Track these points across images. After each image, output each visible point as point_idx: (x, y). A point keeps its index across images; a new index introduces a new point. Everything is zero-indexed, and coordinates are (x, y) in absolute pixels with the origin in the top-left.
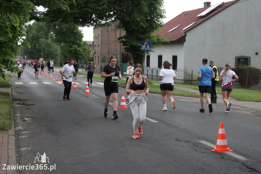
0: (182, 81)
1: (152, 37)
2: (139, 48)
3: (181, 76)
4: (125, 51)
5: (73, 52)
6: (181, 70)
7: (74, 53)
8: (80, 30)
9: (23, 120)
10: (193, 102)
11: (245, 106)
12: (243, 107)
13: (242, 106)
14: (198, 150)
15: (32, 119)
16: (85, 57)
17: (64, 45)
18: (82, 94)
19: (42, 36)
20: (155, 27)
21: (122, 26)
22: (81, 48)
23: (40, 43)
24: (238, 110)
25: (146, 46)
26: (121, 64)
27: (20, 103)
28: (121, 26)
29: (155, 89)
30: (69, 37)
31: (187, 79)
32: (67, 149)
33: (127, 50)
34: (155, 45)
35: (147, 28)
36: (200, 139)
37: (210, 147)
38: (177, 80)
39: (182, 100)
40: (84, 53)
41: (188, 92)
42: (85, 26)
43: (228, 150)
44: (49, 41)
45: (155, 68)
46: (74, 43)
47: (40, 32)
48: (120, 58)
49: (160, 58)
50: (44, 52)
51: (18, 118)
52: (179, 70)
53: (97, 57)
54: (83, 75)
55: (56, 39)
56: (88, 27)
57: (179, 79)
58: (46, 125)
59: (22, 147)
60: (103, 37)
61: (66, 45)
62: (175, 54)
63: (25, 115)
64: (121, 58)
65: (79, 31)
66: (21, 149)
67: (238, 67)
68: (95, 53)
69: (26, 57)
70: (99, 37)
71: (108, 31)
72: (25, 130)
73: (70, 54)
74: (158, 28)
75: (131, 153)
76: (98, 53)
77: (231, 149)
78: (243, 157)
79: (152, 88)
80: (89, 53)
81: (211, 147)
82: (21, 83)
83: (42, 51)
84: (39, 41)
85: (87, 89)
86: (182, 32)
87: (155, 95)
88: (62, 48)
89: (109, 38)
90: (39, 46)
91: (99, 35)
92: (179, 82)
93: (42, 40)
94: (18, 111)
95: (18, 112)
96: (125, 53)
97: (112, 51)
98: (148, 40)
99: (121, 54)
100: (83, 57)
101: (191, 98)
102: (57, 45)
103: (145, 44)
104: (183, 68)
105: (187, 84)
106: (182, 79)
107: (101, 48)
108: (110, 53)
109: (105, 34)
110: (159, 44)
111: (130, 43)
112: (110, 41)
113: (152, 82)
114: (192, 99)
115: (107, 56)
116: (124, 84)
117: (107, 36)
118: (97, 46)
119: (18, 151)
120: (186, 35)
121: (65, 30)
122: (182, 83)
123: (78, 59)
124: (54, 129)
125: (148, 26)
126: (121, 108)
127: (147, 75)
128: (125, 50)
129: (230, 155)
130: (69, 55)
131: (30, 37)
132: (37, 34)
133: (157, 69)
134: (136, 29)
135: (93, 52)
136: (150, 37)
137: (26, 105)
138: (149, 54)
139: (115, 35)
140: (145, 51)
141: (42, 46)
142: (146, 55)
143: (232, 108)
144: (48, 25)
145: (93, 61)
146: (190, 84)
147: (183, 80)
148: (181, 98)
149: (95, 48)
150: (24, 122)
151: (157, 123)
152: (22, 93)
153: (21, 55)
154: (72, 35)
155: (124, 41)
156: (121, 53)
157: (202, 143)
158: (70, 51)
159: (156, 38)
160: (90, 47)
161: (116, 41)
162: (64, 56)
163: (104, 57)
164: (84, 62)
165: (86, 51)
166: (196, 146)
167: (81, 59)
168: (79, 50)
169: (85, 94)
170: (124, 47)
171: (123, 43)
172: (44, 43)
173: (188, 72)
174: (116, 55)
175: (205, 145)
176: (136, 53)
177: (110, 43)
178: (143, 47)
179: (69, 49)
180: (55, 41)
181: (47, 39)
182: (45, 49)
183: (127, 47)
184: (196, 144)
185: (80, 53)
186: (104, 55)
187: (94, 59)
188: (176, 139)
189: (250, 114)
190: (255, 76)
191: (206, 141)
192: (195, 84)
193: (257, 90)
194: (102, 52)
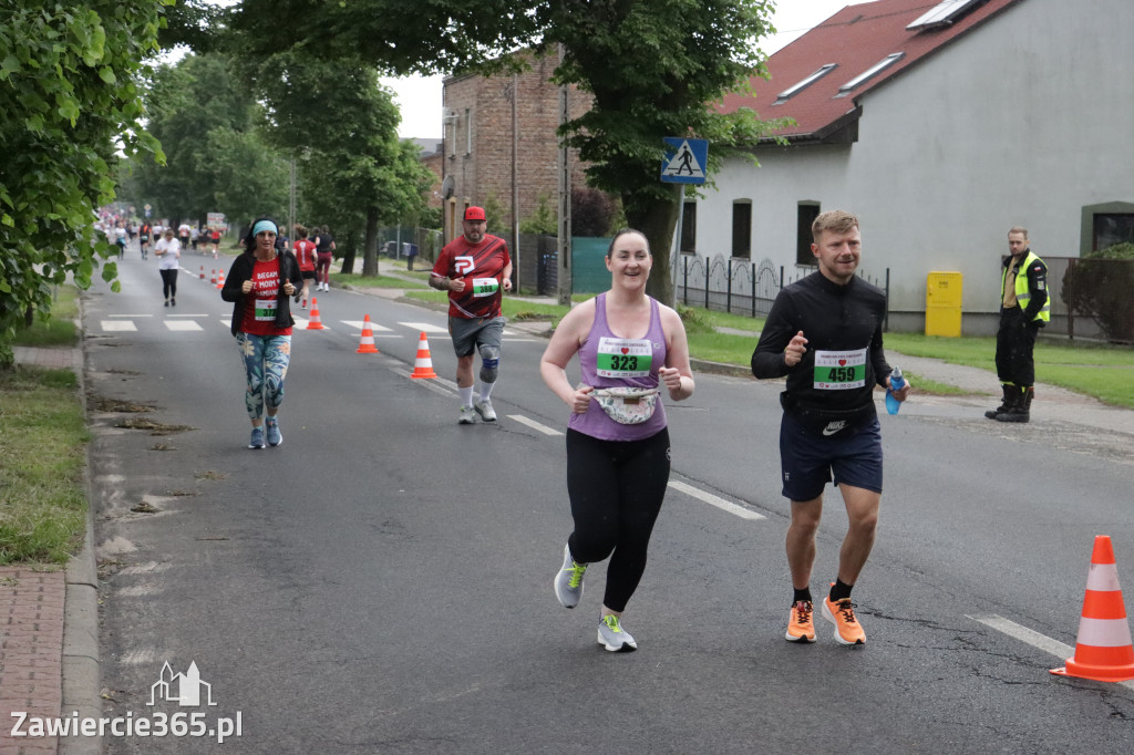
1: (712, 118)
2: (655, 169)
5: (357, 186)
7: (359, 193)
8: (385, 89)
9: (138, 506)
14: (987, 669)
15: (175, 498)
16: (409, 210)
17: (316, 154)
18: (399, 376)
19: (217, 117)
20: (725, 73)
21: (578, 70)
22: (391, 169)
23: (210, 149)
25: (686, 162)
26: (569, 240)
27: (124, 420)
28: (570, 69)
29: (727, 352)
30: (339, 121)
32: (345, 662)
33: (601, 177)
34: (724, 156)
35: (689, 76)
36: (982, 610)
37: (1039, 653)
40: (403, 189)
42: (413, 72)
44: (251, 137)
45: (719, 259)
46: (359, 146)
47: (209, 98)
48: (565, 214)
49: (742, 212)
50: (227, 186)
51: (116, 494)
54: (401, 287)
55: (279, 129)
56: (424, 75)
58: (241, 531)
59: (131, 649)
60: (485, 121)
61: (324, 155)
62: (810, 196)
63: (147, 478)
64: (569, 215)
65: (378, 92)
66: (127, 660)
67: (1095, 253)
68: (450, 193)
69: (148, 207)
70: (467, 122)
71: (509, 97)
72: (145, 557)
73: (342, 195)
74: (738, 78)
76: (464, 191)
79: (712, 351)
80: (425, 193)
81: (1046, 652)
82: (128, 326)
83: (218, 182)
84: (207, 139)
85: (421, 354)
86: (840, 95)
88: (305, 171)
89: (513, 123)
90: (204, 160)
91: (467, 111)
93: (221, 134)
94: (115, 459)
95: (114, 466)
96: (581, 194)
97: (526, 182)
98: (694, 134)
99: (569, 196)
100: (399, 209)
102: (286, 156)
103: (681, 151)
107: (477, 171)
108: (519, 193)
109: (495, 110)
110: (744, 154)
111: (615, 146)
112: (517, 138)
115: (503, 204)
117: (502, 114)
118: (461, 160)
119: (111, 673)
120: (859, 112)
121: (320, 88)
123: (377, 219)
124: (279, 554)
125: (694, 72)
127: (686, 287)
128: (591, 177)
130: (338, 203)
131: (167, 124)
132: (195, 107)
133: (730, 262)
134: (644, 81)
135: (444, 185)
136: (705, 119)
137: (151, 431)
139: (541, 111)
140: (680, 185)
141: (218, 162)
142: (684, 198)
143: (1093, 443)
144: (247, 69)
145: (441, 224)
149: (448, 169)
150: (140, 514)
151: (759, 520)
152: (130, 373)
153: (130, 200)
154: (351, 112)
155: (586, 140)
156: (569, 190)
157: (994, 631)
158: (344, 184)
159: (730, 124)
160: (428, 166)
161: (542, 139)
162: (317, 202)
163: (490, 210)
164: (402, 232)
165: (414, 184)
166: (971, 646)
167: (388, 219)
168: (379, 180)
169: (415, 380)
170: (587, 167)
171: (579, 149)
172: (226, 146)
173: (869, 277)
174: (543, 201)
175: (1011, 638)
176: (639, 191)
177: (516, 148)
178: (673, 167)
179: (337, 175)
180: (274, 141)
181: (241, 131)
182: (231, 173)
183: (598, 164)
184: (969, 636)
185: (385, 193)
186: (490, 201)
187: (444, 219)
188: (868, 610)
191: (1015, 620)
192: (899, 332)
194: (482, 186)
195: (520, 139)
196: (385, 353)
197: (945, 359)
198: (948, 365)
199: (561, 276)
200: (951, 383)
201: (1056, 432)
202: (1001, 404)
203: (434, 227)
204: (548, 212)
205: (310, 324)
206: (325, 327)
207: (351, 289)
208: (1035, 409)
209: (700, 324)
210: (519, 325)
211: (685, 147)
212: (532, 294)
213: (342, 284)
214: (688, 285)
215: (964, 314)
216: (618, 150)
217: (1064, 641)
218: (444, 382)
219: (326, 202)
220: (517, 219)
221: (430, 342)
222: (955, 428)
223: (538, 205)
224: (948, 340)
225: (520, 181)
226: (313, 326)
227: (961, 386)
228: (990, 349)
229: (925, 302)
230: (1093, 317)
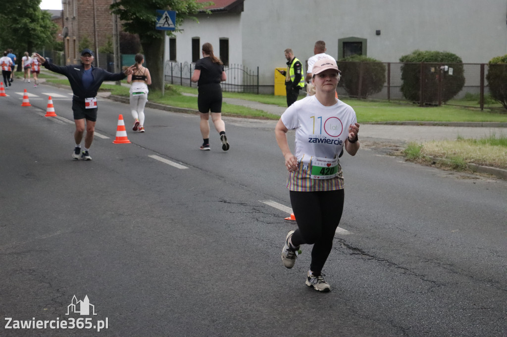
0: (239, 87)
1: (177, 2)
2: (153, 24)
3: (236, 78)
4: (126, 30)
5: (22, 32)
6: (236, 67)
7: (23, 35)
10: (257, 128)
14: (262, 219)
16: (47, 42)
18: (39, 116)
22: (38, 24)
25: (167, 21)
26: (119, 56)
29: (186, 103)
31: (249, 84)
33: (129, 28)
34: (184, 18)
36: (266, 198)
37: (282, 212)
38: (230, 86)
39: (237, 124)
40: (43, 32)
41: (250, 108)
45: (186, 64)
46: (23, 13)
48: (117, 44)
49: (196, 42)
52: (233, 67)
53: (71, 43)
54: (44, 78)
57: (233, 83)
60: (81, 2)
61: (6, 17)
62: (224, 35)
64: (119, 45)
67: (343, 59)
68: (66, 35)
70: (73, 3)
73: (15, 36)
75: (132, 228)
76: (73, 33)
78: (343, 228)
79: (179, 103)
80: (54, 35)
81: (285, 213)
85: (49, 106)
87: (185, 115)
89: (94, 3)
92: (233, 90)
96: (126, 35)
97: (101, 30)
98: (170, 8)
99: (119, 37)
100: (42, 42)
101: (255, 120)
103: (164, 16)
104: (240, 63)
105: (249, 93)
106: (240, 84)
107: (79, 25)
108: (98, 35)
110: (192, 17)
111: (135, 14)
112: (95, 10)
113: (180, 90)
114: (255, 122)
115: (91, 40)
118: (71, 20)
122: (238, 92)
123: (32, 46)
126: (116, 142)
127: (172, 77)
128: (126, 28)
130: (13, 39)
133: (191, 65)
135: (63, 31)
136: (174, 2)
138: (173, 36)
140: (164, 31)
142: (168, 37)
145: (63, 49)
146: (254, 93)
147: (241, 86)
149: (65, 24)
151: (186, 169)
155: (122, 11)
156: (118, 33)
157: (268, 206)
158: (15, 31)
159: (186, 4)
161: (107, 10)
163: (85, 42)
164: (45, 53)
165: (49, 31)
166: (258, 211)
167: (37, 47)
168: (32, 29)
169: (47, 117)
170: (123, 23)
171: (120, 15)
173: (250, 71)
174: (109, 38)
175: (274, 208)
176: (146, 34)
177: (96, 14)
178: (161, 23)
179: (12, 26)
183: (128, 22)
184: (258, 208)
185: (35, 35)
186: (85, 39)
187: (64, 46)
188: (221, 200)
189: (363, 147)
190: (374, 77)
191: (277, 202)
192: (264, 94)
193: (379, 101)
194: (81, 31)
195: (97, 10)
196: (34, 106)
198: (279, 107)
203: (61, 50)
204: (112, 43)
206: (7, 95)
209: (175, 91)
211: (166, 14)
213: (17, 77)
214: (173, 75)
216: (136, 16)
218: (60, 118)
219: (8, 39)
220: (97, 47)
221: (53, 101)
223: (107, 40)
224: (283, 97)
225: (98, 29)
226: (2, 95)
229: (274, 81)
230: (343, 86)
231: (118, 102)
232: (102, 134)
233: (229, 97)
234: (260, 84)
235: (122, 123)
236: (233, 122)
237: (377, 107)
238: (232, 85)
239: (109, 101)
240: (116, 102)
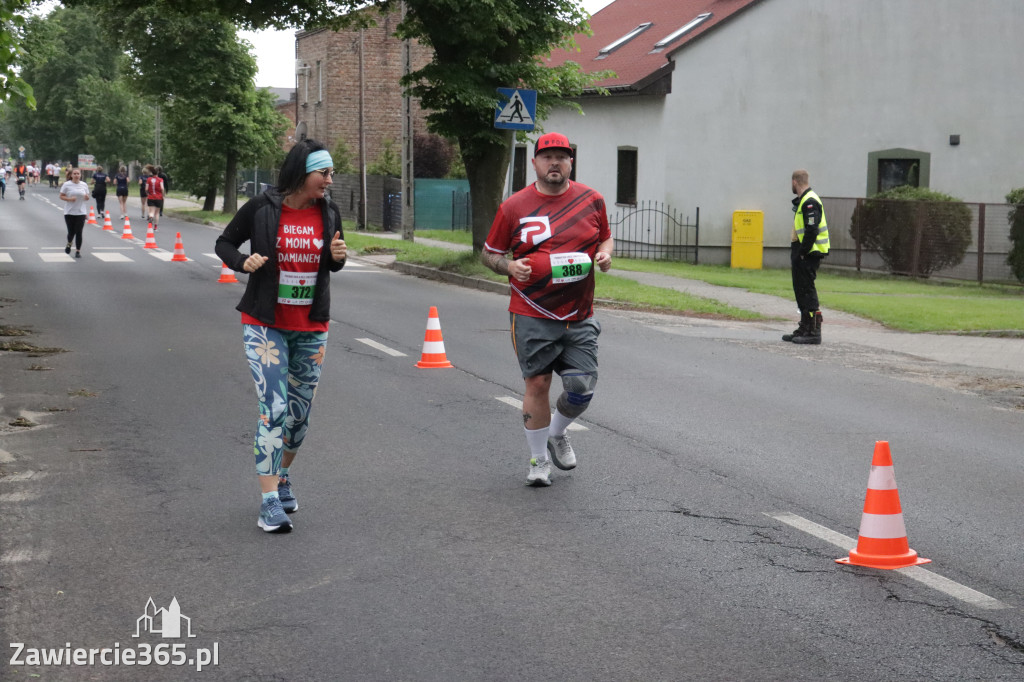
0: (658, 249)
1: (540, 70)
2: (489, 117)
3: (652, 229)
4: (431, 130)
5: (217, 131)
6: (653, 207)
7: (218, 137)
8: (243, 41)
9: (15, 420)
10: (713, 339)
11: (927, 355)
12: (918, 358)
13: (911, 356)
14: (781, 560)
15: (51, 414)
16: (265, 153)
17: (179, 101)
19: (86, 66)
20: (552, 30)
21: (419, 26)
22: (248, 116)
23: (80, 95)
24: (903, 371)
25: (517, 110)
26: (411, 181)
27: (1, 343)
28: (412, 25)
30: (200, 70)
31: (677, 243)
32: (209, 558)
33: (439, 123)
34: (552, 105)
35: (520, 32)
36: (778, 508)
37: (826, 545)
38: (639, 247)
39: (666, 329)
40: (260, 134)
41: (689, 295)
42: (268, 26)
43: (911, 560)
44: (118, 85)
46: (218, 94)
47: (78, 48)
48: (408, 158)
50: (97, 130)
52: (646, 207)
55: (144, 78)
56: (278, 29)
57: (645, 241)
58: (112, 443)
59: (10, 549)
60: (335, 72)
61: (187, 102)
62: (628, 142)
63: (24, 395)
64: (412, 158)
65: (236, 45)
67: (881, 195)
69: (22, 149)
70: (318, 74)
71: (357, 50)
72: (24, 466)
73: (204, 139)
74: (564, 35)
75: (489, 573)
77: (919, 555)
80: (280, 137)
81: (832, 545)
82: (6, 258)
83: (87, 126)
84: (77, 86)
86: (654, 51)
88: (168, 117)
89: (360, 74)
90: (74, 106)
91: (318, 62)
92: (645, 254)
93: (90, 82)
96: (423, 139)
97: (373, 128)
98: (525, 85)
99: (412, 141)
100: (256, 152)
101: (703, 321)
102: (151, 103)
103: (513, 100)
104: (661, 199)
105: (677, 261)
106: (658, 243)
107: (327, 118)
108: (366, 138)
109: (344, 62)
110: (569, 103)
111: (453, 95)
112: (364, 88)
114: (705, 326)
115: (352, 148)
116: (427, 262)
117: (350, 66)
118: (313, 107)
120: (672, 66)
121: (183, 41)
123: (237, 161)
125: (525, 28)
126: (423, 365)
128: (432, 124)
129: (920, 583)
130: (200, 146)
131: (39, 71)
132: (65, 57)
134: (480, 36)
135: (297, 130)
136: (534, 72)
137: (28, 353)
139: (385, 64)
140: (511, 131)
141: (87, 108)
142: (516, 143)
143: (876, 362)
144: (114, 21)
146: (688, 262)
147: (661, 246)
148: (662, 323)
149: (302, 115)
150: (17, 428)
151: (583, 432)
152: (7, 300)
153: (6, 142)
154: (211, 63)
155: (427, 89)
156: (412, 135)
157: (788, 526)
158: (205, 129)
159: (557, 77)
160: (282, 113)
161: (386, 89)
162: (180, 146)
163: (339, 153)
164: (259, 173)
165: (270, 130)
166: (767, 540)
167: (246, 161)
168: (238, 125)
170: (428, 115)
171: (421, 98)
172: (95, 93)
173: (681, 215)
174: (388, 146)
175: (803, 533)
176: (475, 136)
177: (364, 97)
178: (506, 114)
179: (199, 120)
180: (140, 88)
181: (108, 79)
182: (100, 118)
183: (437, 112)
184: (765, 531)
185: (243, 137)
186: (340, 146)
188: (677, 509)
189: (956, 388)
190: (947, 232)
191: (807, 518)
192: (708, 264)
193: (958, 285)
194: (333, 131)
195: (367, 89)
197: (748, 288)
198: (750, 293)
199: (405, 214)
200: (753, 309)
201: (844, 353)
202: (797, 327)
204: (393, 156)
205: (175, 256)
206: (189, 259)
207: (212, 225)
208: (826, 332)
210: (367, 258)
211: (516, 97)
212: (379, 230)
213: (204, 221)
215: (765, 248)
216: (456, 99)
217: (848, 534)
219: (189, 145)
220: (365, 162)
222: (756, 349)
223: (383, 150)
224: (751, 272)
225: (367, 127)
226: (178, 258)
227: (761, 312)
228: (786, 280)
229: (730, 237)
230: (878, 251)
231: (412, 277)
232: (390, 346)
233: (640, 270)
234: (700, 244)
235: (434, 324)
236: (656, 323)
237: (957, 297)
238: (642, 243)
239: (393, 273)
240: (408, 277)
